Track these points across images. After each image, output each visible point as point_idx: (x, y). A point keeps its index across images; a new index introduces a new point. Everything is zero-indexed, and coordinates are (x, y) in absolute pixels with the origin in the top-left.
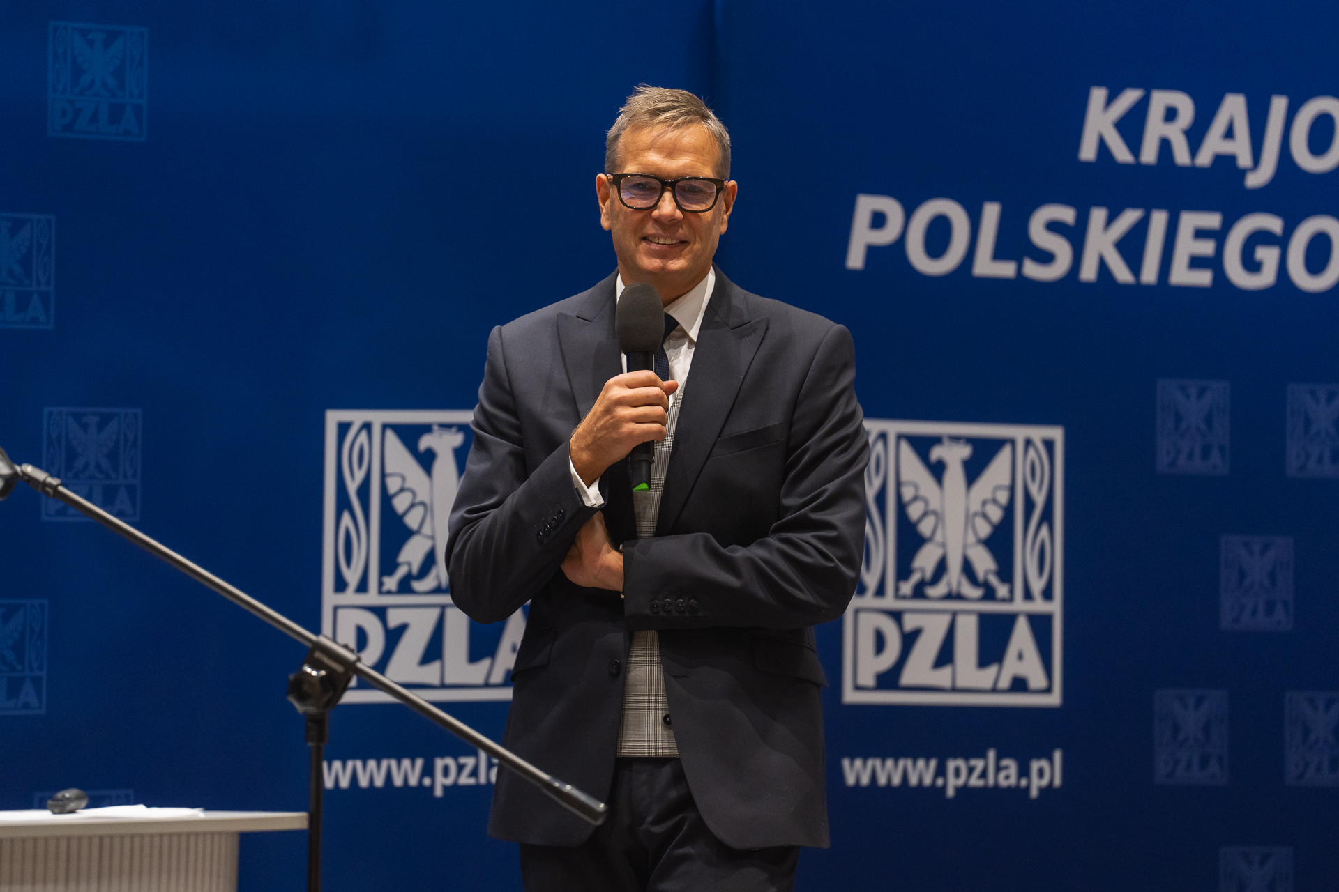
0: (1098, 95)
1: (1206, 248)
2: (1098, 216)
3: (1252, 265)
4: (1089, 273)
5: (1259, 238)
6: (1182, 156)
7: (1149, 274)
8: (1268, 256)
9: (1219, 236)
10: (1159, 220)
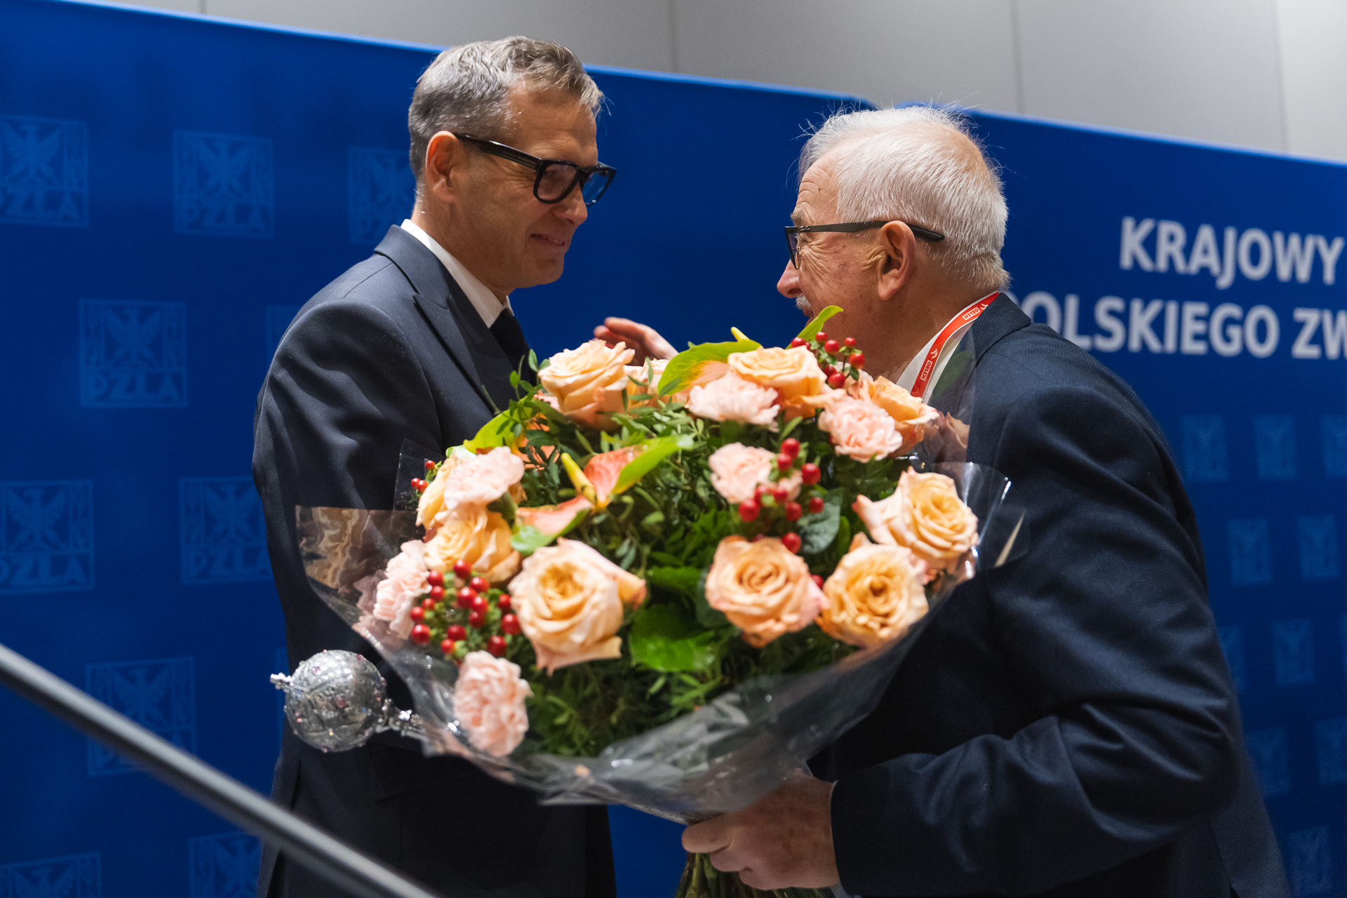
0: (1128, 224)
1: (1200, 327)
2: (1137, 305)
3: (1227, 339)
4: (1135, 345)
5: (1229, 321)
6: (1180, 265)
7: (1170, 345)
8: (1234, 332)
9: (1207, 319)
10: (1172, 308)
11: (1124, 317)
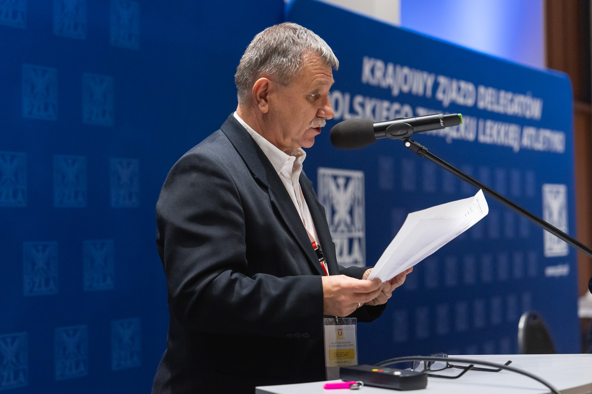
0: (366, 59)
2: (367, 100)
6: (382, 82)
10: (379, 104)
11: (362, 105)
